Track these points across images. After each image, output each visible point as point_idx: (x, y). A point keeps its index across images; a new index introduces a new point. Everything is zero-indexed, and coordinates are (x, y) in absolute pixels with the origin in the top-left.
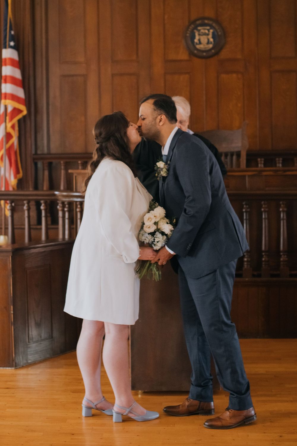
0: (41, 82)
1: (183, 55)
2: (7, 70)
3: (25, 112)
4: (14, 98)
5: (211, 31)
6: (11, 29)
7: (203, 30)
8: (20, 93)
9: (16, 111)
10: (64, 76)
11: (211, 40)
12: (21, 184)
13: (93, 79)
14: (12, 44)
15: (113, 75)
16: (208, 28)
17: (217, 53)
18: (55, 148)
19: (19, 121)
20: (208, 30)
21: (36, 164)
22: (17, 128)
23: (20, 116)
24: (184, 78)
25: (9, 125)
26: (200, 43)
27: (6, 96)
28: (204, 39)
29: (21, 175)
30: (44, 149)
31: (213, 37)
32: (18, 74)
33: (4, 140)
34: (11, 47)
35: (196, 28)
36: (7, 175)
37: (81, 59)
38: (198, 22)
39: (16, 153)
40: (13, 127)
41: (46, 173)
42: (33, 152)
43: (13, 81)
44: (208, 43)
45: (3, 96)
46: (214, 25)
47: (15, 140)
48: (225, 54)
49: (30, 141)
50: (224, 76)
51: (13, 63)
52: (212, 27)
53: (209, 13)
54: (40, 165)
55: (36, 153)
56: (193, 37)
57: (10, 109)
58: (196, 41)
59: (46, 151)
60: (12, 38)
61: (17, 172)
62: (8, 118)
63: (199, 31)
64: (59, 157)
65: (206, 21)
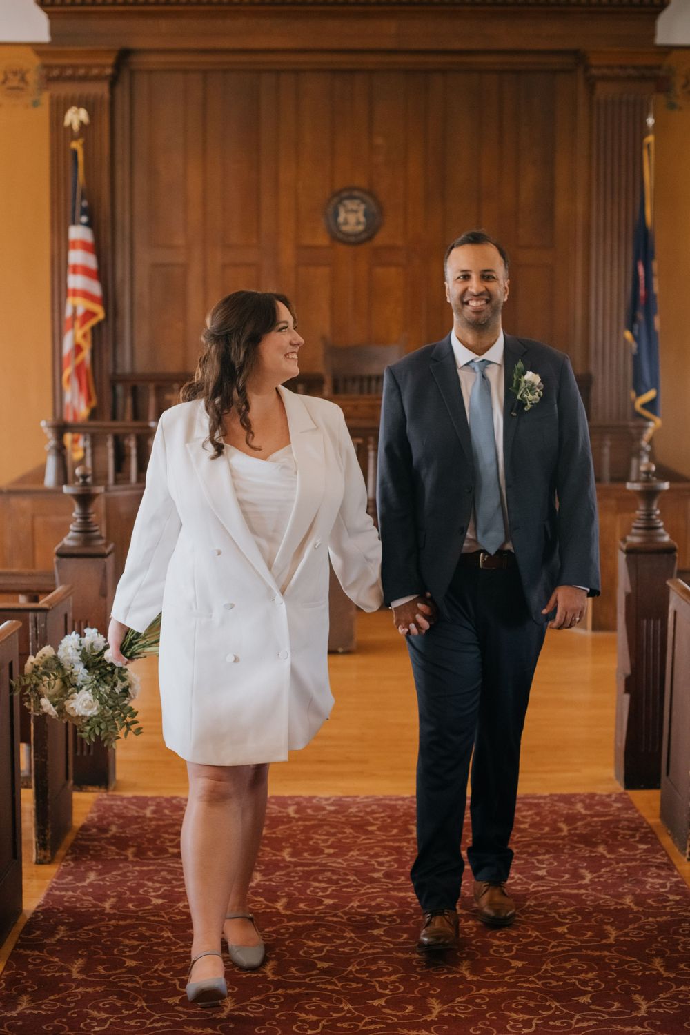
0: (122, 272)
1: (322, 240)
2: (77, 257)
3: (101, 315)
4: (87, 295)
5: (363, 207)
6: (83, 198)
7: (351, 205)
8: (95, 288)
9: (89, 314)
10: (155, 266)
11: (362, 219)
12: (93, 414)
13: (196, 271)
14: (84, 219)
15: (224, 266)
16: (357, 202)
17: (370, 238)
18: (142, 366)
19: (93, 329)
20: (359, 205)
21: (114, 389)
22: (89, 337)
23: (93, 322)
24: (323, 271)
25: (80, 333)
26: (346, 223)
27: (75, 293)
28: (352, 218)
29: (94, 403)
30: (126, 366)
31: (366, 215)
32: (91, 262)
33: (73, 353)
34: (82, 224)
35: (340, 202)
36: (76, 402)
37: (180, 241)
38: (345, 194)
39: (87, 372)
40: (85, 336)
41: (129, 401)
42: (111, 371)
43: (86, 271)
44: (358, 223)
45: (70, 293)
46: (367, 198)
47: (86, 355)
48: (381, 239)
49: (107, 357)
50: (379, 271)
51: (85, 246)
52: (363, 201)
53: (360, 181)
54: (120, 389)
55: (114, 373)
56: (336, 214)
57: (80, 311)
58: (341, 219)
59: (127, 369)
60: (85, 211)
61: (89, 399)
62: (77, 324)
63: (344, 206)
64: (148, 378)
65: (356, 193)
